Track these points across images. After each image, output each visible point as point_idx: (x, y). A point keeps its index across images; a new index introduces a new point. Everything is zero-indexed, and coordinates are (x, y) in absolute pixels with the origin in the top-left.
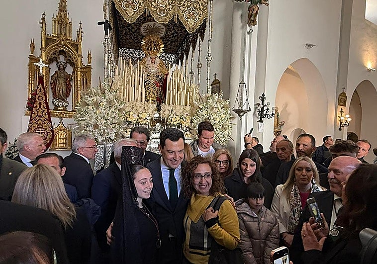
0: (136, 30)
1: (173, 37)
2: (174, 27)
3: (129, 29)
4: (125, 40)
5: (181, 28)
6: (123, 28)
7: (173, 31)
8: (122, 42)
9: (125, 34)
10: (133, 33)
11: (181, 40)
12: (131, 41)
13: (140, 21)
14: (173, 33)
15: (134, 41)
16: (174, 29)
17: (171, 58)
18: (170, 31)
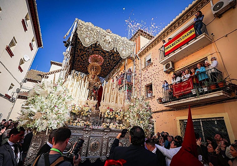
0: (86, 59)
1: (106, 66)
2: (109, 59)
3: (82, 58)
4: (77, 65)
5: (113, 61)
6: (78, 57)
7: (108, 62)
8: (75, 67)
9: (78, 61)
10: (84, 61)
11: (111, 68)
12: (81, 66)
13: (89, 54)
14: (108, 64)
15: (83, 66)
16: (108, 61)
17: (102, 80)
18: (106, 62)
